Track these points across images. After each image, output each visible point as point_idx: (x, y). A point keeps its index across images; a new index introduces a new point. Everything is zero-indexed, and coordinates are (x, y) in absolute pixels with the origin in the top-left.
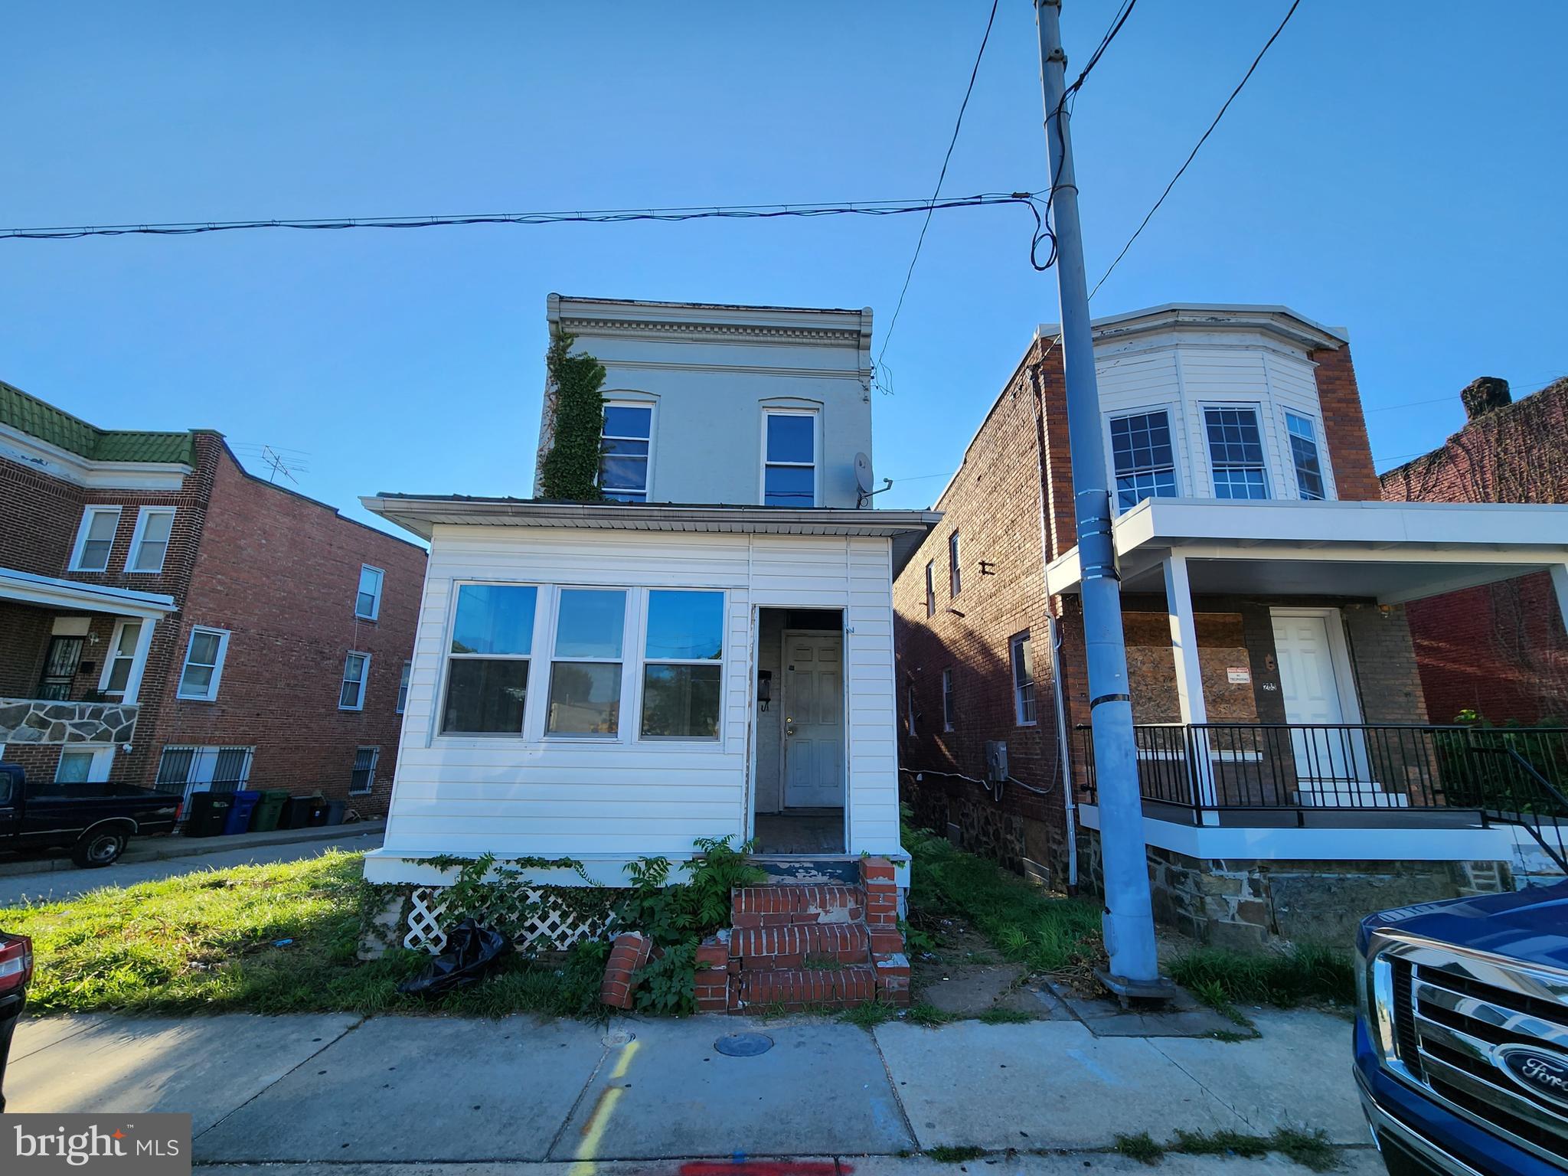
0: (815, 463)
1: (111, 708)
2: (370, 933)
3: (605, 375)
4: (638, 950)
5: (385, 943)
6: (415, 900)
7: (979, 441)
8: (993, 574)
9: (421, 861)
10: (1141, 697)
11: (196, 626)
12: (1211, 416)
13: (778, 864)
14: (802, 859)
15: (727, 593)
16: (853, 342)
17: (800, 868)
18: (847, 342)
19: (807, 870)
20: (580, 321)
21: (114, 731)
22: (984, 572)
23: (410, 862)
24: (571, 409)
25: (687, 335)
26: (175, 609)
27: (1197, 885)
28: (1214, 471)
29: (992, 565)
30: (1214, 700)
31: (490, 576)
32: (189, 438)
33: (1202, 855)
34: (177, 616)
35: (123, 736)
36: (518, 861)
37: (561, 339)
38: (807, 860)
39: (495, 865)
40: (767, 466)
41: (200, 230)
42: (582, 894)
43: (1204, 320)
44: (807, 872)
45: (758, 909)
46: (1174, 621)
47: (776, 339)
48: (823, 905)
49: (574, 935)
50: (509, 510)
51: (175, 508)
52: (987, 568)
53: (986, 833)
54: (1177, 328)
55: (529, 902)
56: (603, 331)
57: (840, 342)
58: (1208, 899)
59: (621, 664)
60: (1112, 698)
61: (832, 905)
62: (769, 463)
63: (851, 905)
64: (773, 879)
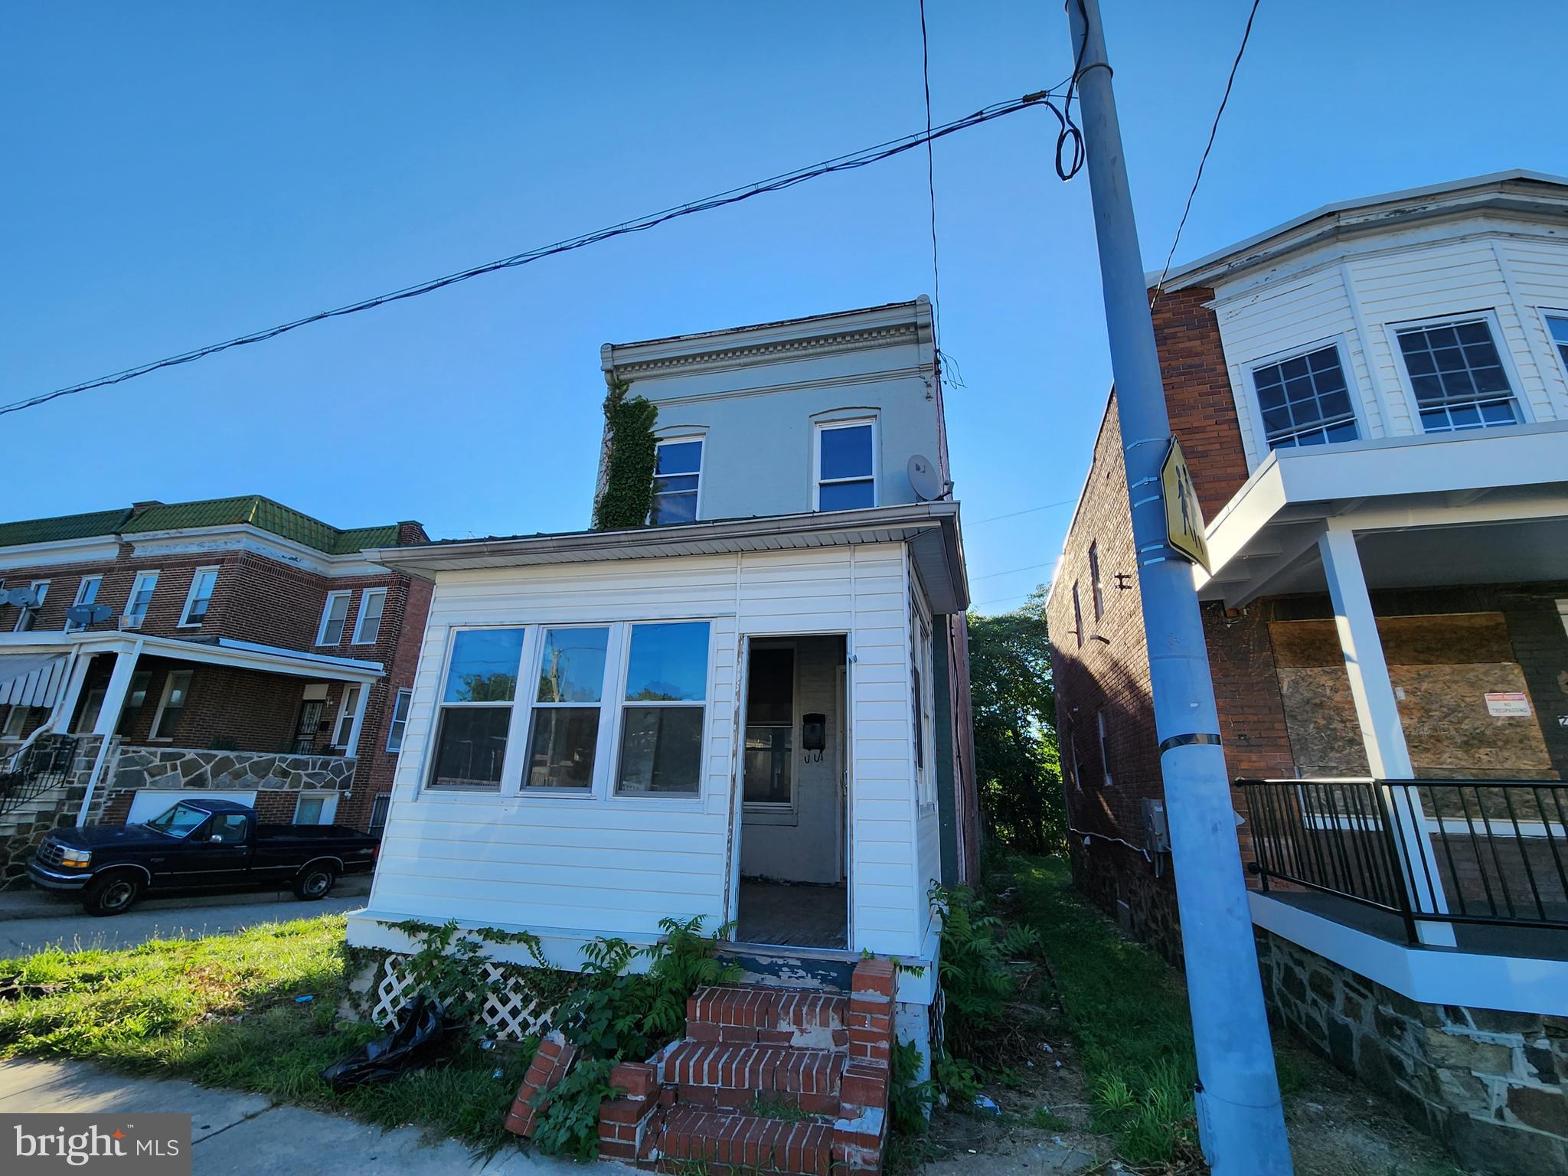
0: (874, 476)
1: (336, 761)
2: (346, 1000)
3: (656, 415)
4: (556, 1060)
5: (359, 1013)
6: (388, 968)
7: (1104, 432)
8: (1130, 587)
9: (394, 925)
10: (1336, 739)
11: (401, 688)
12: (1410, 341)
13: (757, 958)
14: (787, 954)
15: (713, 622)
16: (912, 337)
17: (784, 965)
18: (904, 338)
19: (792, 968)
20: (633, 365)
21: (338, 780)
22: (1122, 587)
23: (384, 924)
24: (624, 452)
25: (734, 362)
26: (384, 674)
27: (1422, 1044)
28: (1422, 414)
29: (1128, 577)
30: (1466, 743)
31: (481, 620)
32: (397, 530)
33: (1420, 995)
34: (386, 680)
35: (344, 785)
36: (479, 932)
37: (617, 387)
38: (794, 954)
39: (457, 935)
40: (821, 485)
41: (274, 334)
42: (540, 977)
43: (1382, 216)
44: (793, 972)
45: (716, 1019)
46: (1342, 623)
47: (826, 349)
48: (798, 1021)
49: (535, 1024)
50: (485, 549)
51: (386, 588)
52: (1125, 582)
53: (1155, 920)
54: (1340, 237)
55: (490, 980)
56: (655, 372)
57: (897, 339)
58: (1444, 1074)
59: (600, 708)
60: (1186, 739)
61: (810, 1022)
62: (823, 481)
63: (835, 1024)
64: (751, 978)
